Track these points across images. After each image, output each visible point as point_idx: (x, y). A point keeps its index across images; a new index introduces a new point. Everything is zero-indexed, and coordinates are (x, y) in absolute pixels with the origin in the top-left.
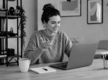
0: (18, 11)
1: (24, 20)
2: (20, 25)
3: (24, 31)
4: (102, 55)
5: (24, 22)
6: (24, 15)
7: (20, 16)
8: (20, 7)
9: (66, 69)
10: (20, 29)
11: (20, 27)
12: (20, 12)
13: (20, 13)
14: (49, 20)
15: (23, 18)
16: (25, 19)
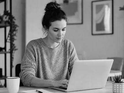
0: (6, 18)
1: (15, 30)
2: (8, 37)
3: (14, 45)
4: (111, 77)
5: (14, 33)
6: (14, 22)
7: (9, 25)
8: (9, 12)
9: (66, 91)
10: (8, 42)
11: (9, 38)
12: (9, 18)
13: (10, 21)
14: (50, 25)
15: (14, 27)
16: (16, 28)
